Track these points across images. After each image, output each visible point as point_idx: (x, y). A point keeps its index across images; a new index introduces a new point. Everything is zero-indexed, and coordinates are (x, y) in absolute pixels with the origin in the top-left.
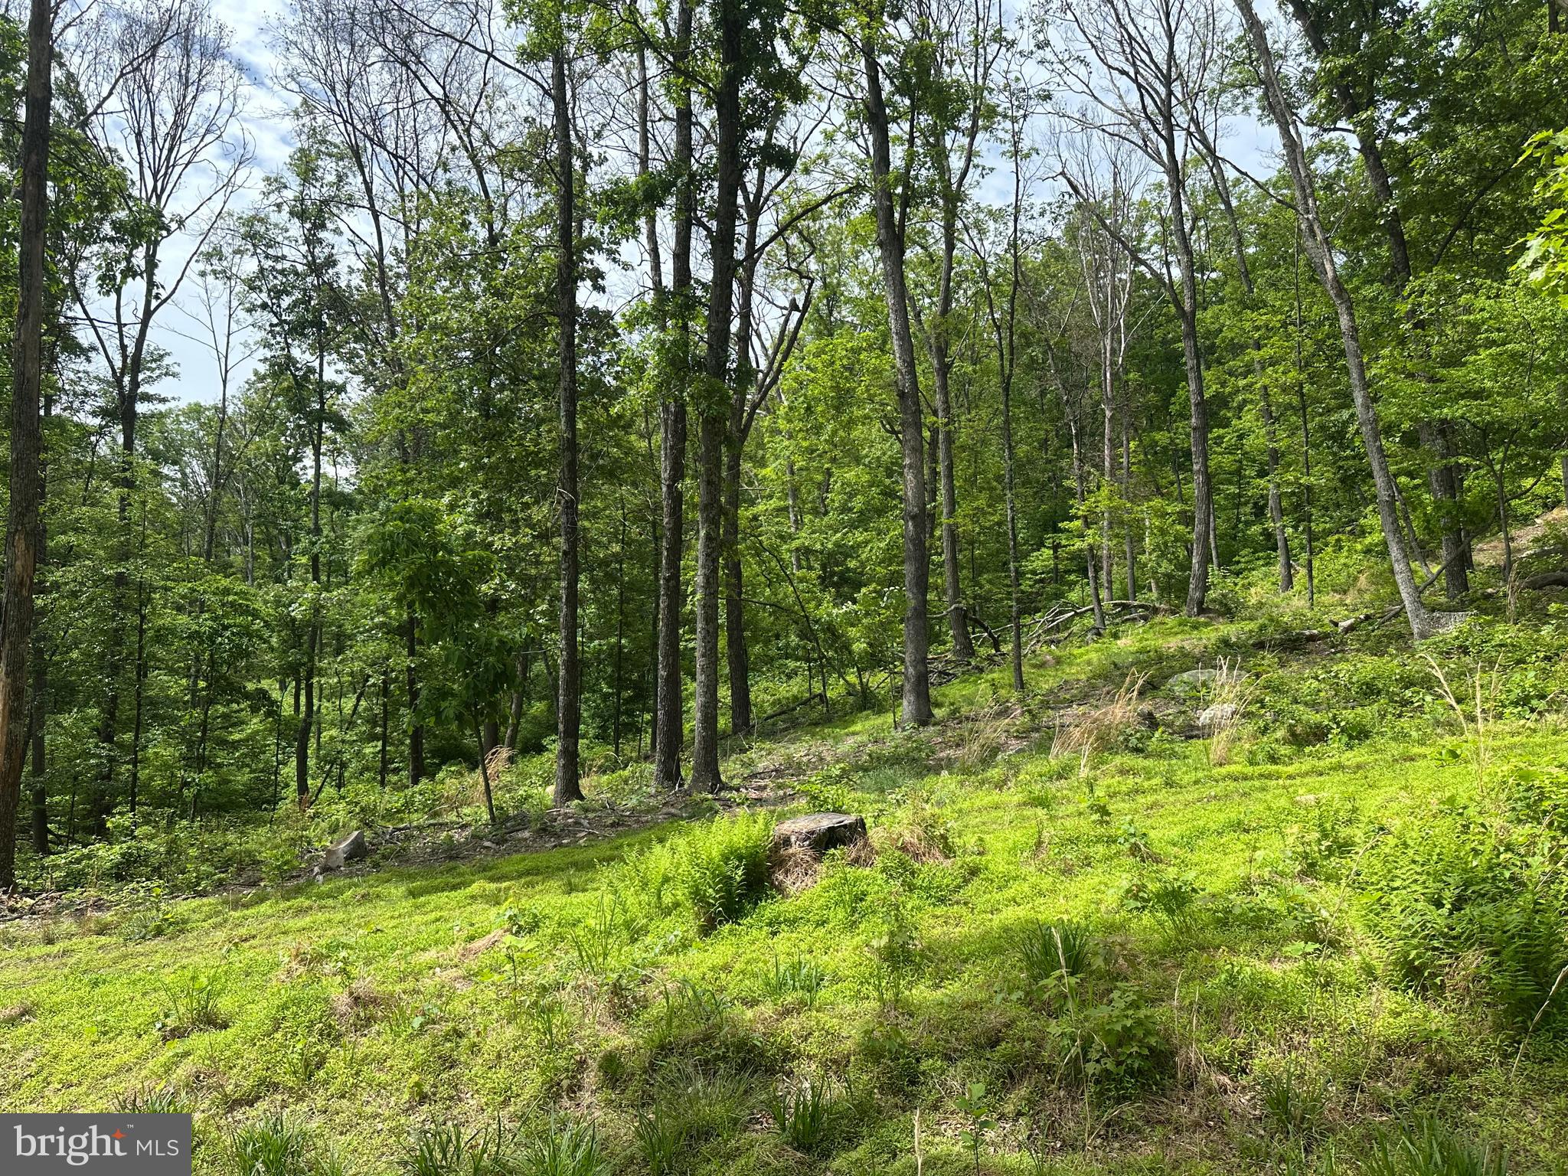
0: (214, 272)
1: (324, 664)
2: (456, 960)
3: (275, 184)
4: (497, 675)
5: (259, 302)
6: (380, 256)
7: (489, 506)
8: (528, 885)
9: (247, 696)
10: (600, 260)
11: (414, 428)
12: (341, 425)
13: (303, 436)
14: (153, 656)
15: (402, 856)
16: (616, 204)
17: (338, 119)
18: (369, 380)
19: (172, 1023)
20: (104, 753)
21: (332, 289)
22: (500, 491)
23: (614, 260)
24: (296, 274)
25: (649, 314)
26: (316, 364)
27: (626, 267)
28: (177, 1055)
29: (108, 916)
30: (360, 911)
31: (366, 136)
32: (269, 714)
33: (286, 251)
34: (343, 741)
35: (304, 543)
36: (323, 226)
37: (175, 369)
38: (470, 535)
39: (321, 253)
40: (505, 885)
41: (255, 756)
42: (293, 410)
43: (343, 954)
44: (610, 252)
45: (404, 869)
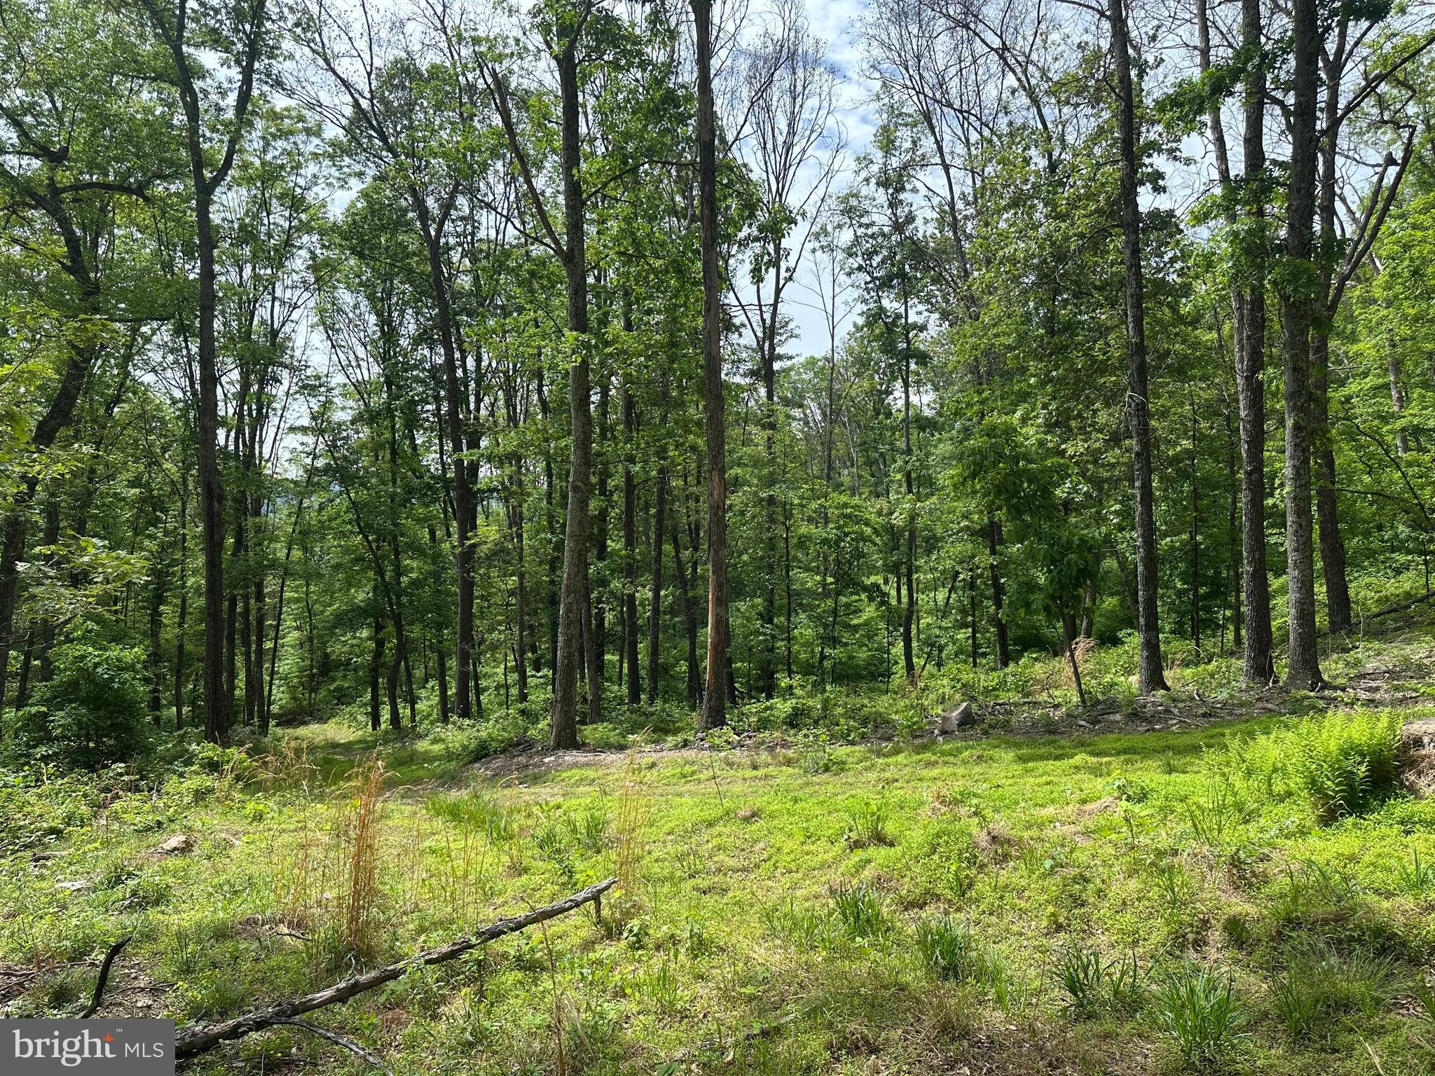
0: (822, 247)
1: (921, 562)
2: (1073, 818)
3: (864, 161)
4: (1079, 570)
5: (856, 266)
6: (952, 205)
7: (1058, 415)
8: (1127, 762)
9: (865, 589)
10: (1159, 162)
11: (987, 353)
12: (923, 358)
13: (893, 372)
14: (796, 558)
15: (1006, 726)
16: (1181, 105)
17: (913, 92)
18: (945, 315)
19: (854, 835)
20: (769, 632)
21: (914, 243)
22: (1068, 401)
23: (1175, 158)
24: (884, 235)
25: (1219, 206)
26: (902, 310)
27: (1188, 161)
28: (861, 860)
29: (790, 753)
30: (978, 769)
31: (936, 101)
32: (882, 603)
33: (875, 217)
34: (940, 628)
35: (900, 463)
36: (903, 189)
37: (796, 332)
38: (1041, 443)
39: (902, 212)
40: (1105, 760)
41: (870, 638)
42: (885, 352)
43: (975, 801)
44: (1171, 152)
45: (1009, 737)
